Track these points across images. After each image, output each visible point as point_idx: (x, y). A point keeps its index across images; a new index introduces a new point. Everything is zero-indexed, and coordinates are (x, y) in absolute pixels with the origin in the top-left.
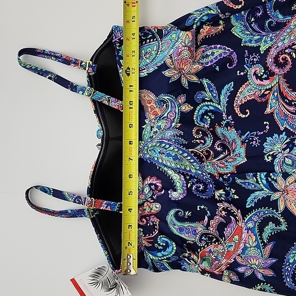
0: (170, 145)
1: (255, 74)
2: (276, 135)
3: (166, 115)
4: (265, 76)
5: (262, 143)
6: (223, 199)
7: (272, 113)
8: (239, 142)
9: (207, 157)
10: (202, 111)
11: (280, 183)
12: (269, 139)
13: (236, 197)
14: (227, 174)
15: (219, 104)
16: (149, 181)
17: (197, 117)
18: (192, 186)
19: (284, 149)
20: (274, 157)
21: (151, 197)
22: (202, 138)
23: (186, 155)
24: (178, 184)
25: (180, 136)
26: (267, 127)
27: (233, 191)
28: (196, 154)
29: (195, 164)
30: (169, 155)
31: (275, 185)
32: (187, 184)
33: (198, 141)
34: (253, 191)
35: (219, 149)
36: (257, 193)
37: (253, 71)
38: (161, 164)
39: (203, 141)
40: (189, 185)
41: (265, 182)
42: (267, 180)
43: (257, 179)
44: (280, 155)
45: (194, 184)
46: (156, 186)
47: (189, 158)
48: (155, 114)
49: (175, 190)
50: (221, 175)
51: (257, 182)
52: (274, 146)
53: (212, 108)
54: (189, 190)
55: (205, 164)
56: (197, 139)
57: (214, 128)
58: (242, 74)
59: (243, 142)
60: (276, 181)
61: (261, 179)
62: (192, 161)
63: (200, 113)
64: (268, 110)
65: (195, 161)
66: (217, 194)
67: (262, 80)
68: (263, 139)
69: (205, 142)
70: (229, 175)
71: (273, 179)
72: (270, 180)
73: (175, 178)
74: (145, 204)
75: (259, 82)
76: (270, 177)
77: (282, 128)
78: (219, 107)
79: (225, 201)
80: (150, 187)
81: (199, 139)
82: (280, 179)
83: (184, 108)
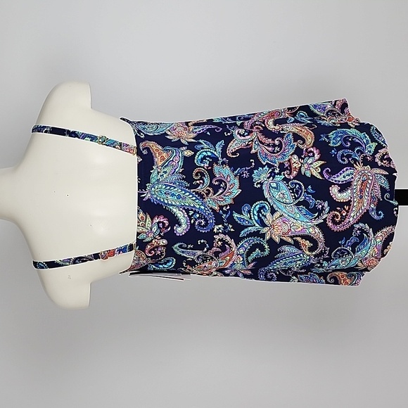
0: (175, 188)
1: (238, 133)
2: (260, 168)
3: (171, 159)
4: (246, 134)
5: (251, 175)
6: (220, 231)
7: (256, 153)
8: (232, 176)
9: (207, 194)
10: (201, 156)
11: (269, 219)
12: (255, 171)
13: (232, 230)
14: (226, 206)
15: (215, 151)
16: (156, 220)
17: (197, 161)
18: (194, 222)
19: (269, 178)
20: (261, 184)
21: (159, 235)
22: (201, 179)
23: (188, 194)
24: (182, 221)
25: (183, 179)
26: (253, 164)
27: (231, 226)
28: (197, 193)
29: (197, 201)
30: (173, 195)
31: (265, 220)
32: (190, 220)
33: (198, 182)
34: (247, 227)
35: (217, 183)
36: (250, 228)
37: (237, 131)
38: (166, 204)
39: (201, 181)
40: (192, 222)
41: (256, 218)
42: (258, 216)
43: (250, 215)
44: (266, 182)
45: (196, 220)
46: (164, 224)
47: (191, 196)
48: (163, 158)
49: (180, 225)
50: (221, 207)
51: (251, 218)
52: (261, 176)
53: (209, 154)
54: (192, 225)
55: (206, 200)
56: (196, 180)
57: (212, 167)
58: (229, 134)
59: (235, 176)
60: (265, 216)
61: (254, 215)
62: (194, 198)
63: (200, 158)
64: (253, 151)
65: (197, 199)
66: (216, 227)
67: (244, 136)
68: (251, 172)
69: (204, 182)
70: (228, 208)
71: (263, 215)
72: (261, 215)
73: (179, 215)
74: (153, 241)
75: (243, 138)
76: (261, 213)
77: (264, 164)
78: (215, 153)
79: (222, 233)
80: (158, 225)
81: (199, 180)
82: (268, 214)
83: (186, 153)
